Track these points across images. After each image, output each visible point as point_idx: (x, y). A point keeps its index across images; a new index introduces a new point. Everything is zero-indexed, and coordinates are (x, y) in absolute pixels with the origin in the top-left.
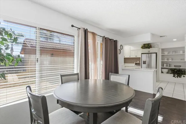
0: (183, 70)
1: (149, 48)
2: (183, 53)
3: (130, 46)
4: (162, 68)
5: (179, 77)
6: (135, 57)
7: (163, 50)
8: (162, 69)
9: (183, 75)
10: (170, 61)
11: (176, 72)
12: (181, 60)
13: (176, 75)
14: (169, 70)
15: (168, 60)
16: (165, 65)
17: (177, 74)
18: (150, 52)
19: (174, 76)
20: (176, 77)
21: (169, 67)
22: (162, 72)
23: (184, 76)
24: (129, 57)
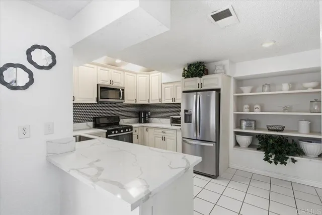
0: (290, 142)
1: (200, 75)
2: (290, 90)
3: (160, 73)
4: (237, 133)
5: (282, 163)
6: (171, 102)
7: (240, 82)
8: (237, 136)
9: (290, 157)
10: (257, 112)
11: (273, 146)
12: (285, 109)
13: (273, 156)
14: (253, 140)
15: (251, 109)
16: (244, 123)
17: (275, 153)
18: (203, 88)
19: (267, 159)
20: (271, 162)
21: (255, 129)
22: (237, 144)
23: (295, 158)
24: (158, 102)
